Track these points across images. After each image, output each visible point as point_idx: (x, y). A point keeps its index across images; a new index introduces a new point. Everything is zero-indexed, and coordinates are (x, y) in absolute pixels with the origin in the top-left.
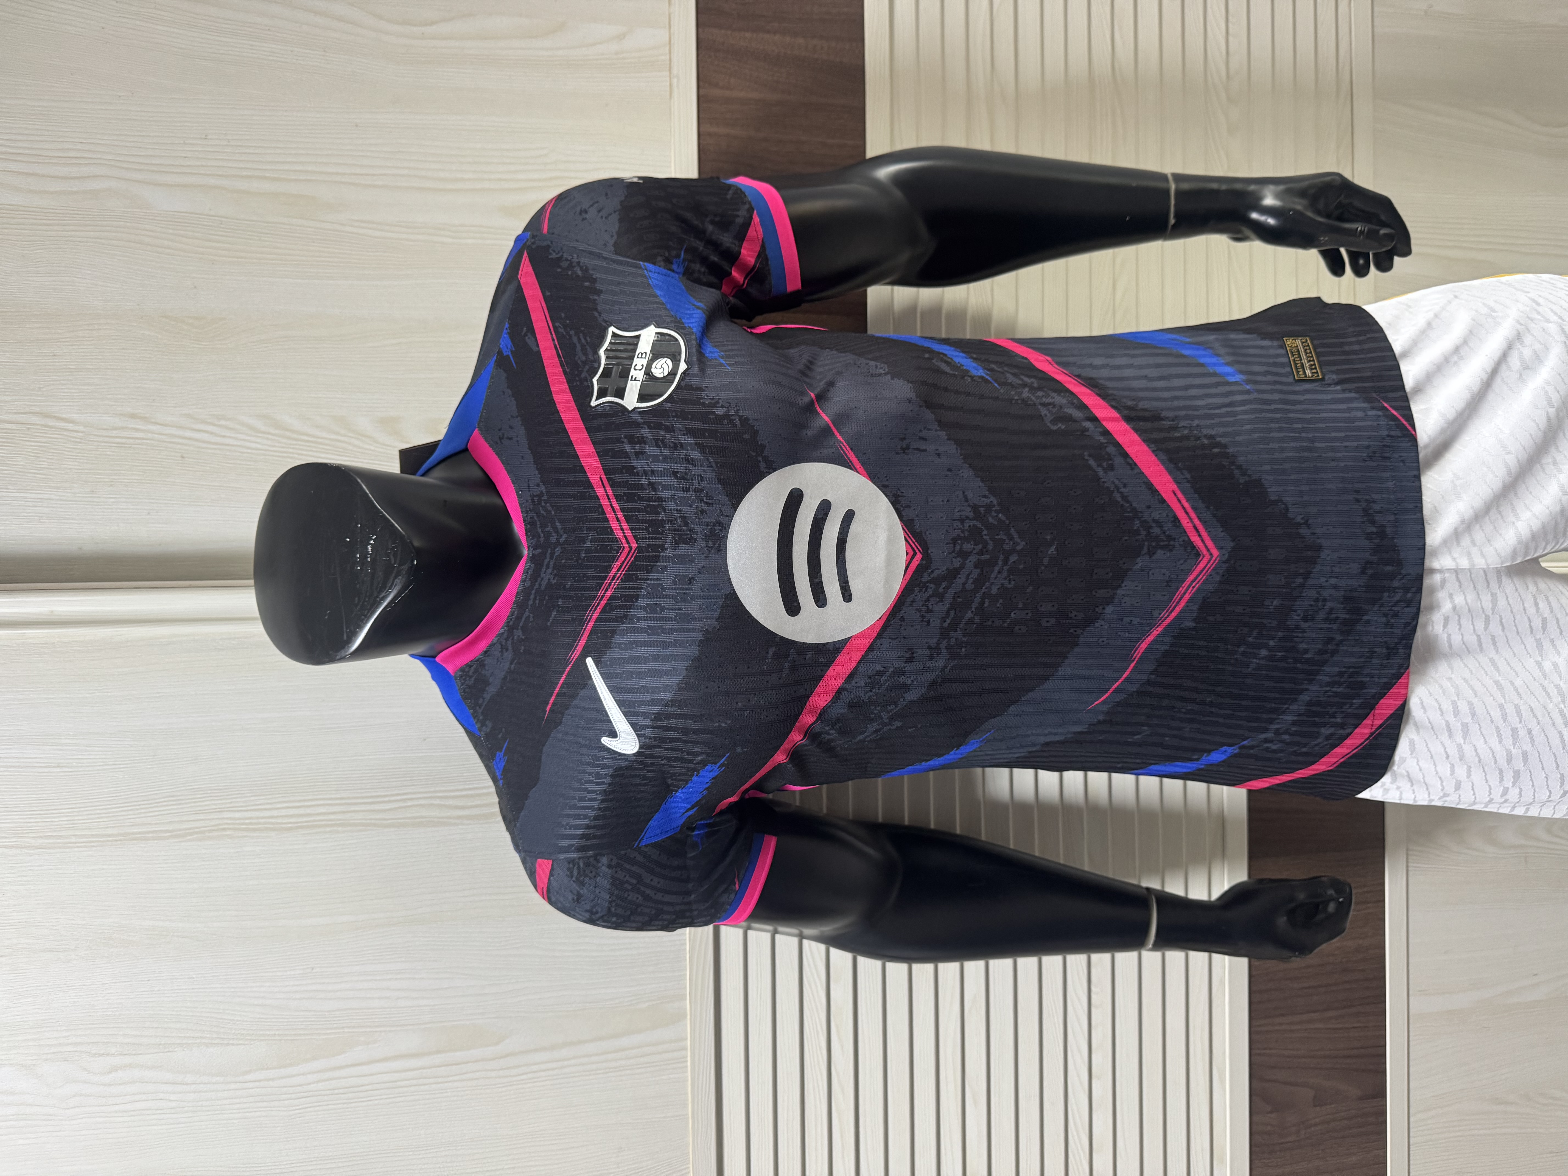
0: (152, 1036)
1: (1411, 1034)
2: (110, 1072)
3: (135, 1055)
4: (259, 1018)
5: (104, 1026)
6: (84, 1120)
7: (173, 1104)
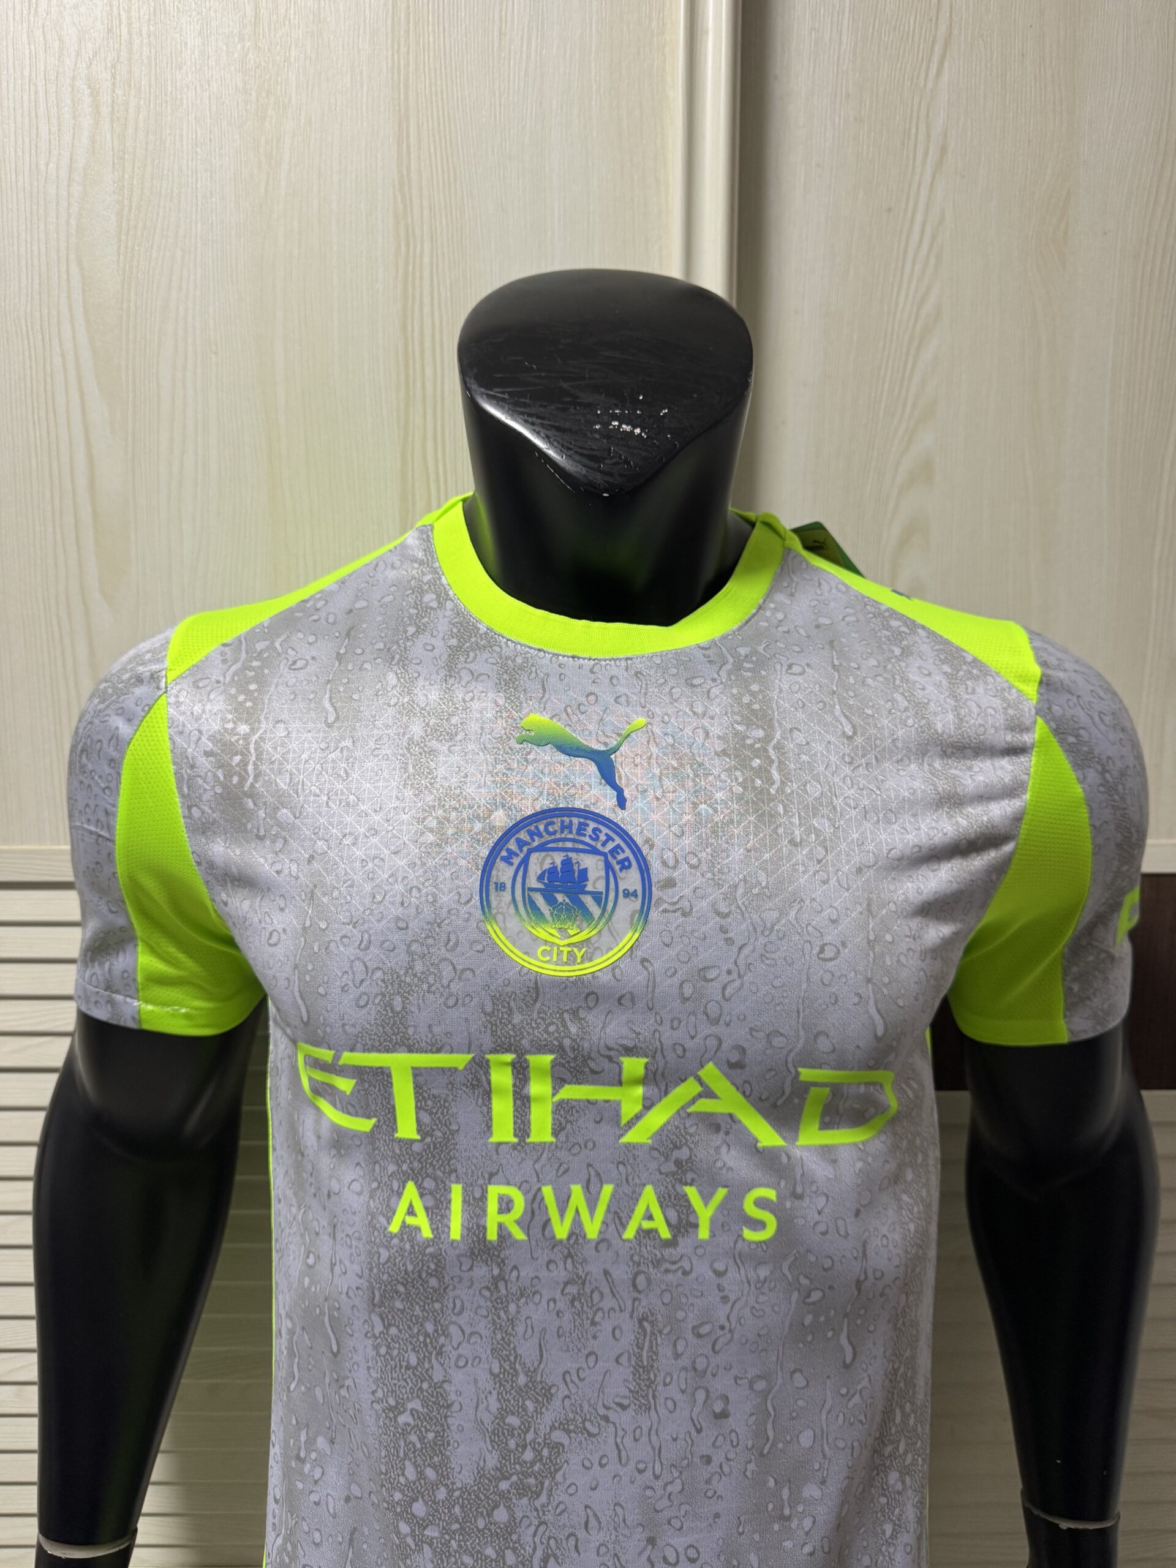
0: (135, 141)
2: (89, 87)
3: (112, 121)
4: (153, 282)
5: (153, 82)
6: (27, 52)
7: (42, 167)
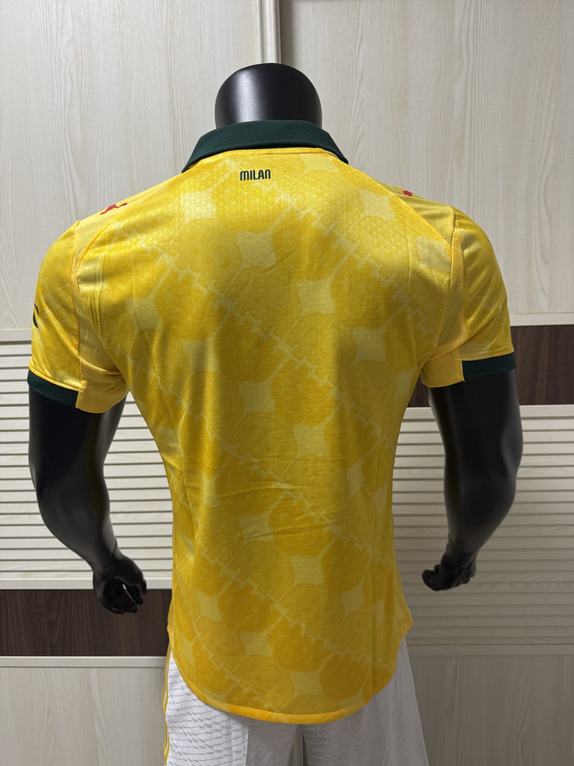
0: (85, 92)
1: (81, 669)
2: (70, 75)
3: (77, 85)
4: (92, 138)
5: (90, 72)
6: (50, 65)
7: (56, 102)
